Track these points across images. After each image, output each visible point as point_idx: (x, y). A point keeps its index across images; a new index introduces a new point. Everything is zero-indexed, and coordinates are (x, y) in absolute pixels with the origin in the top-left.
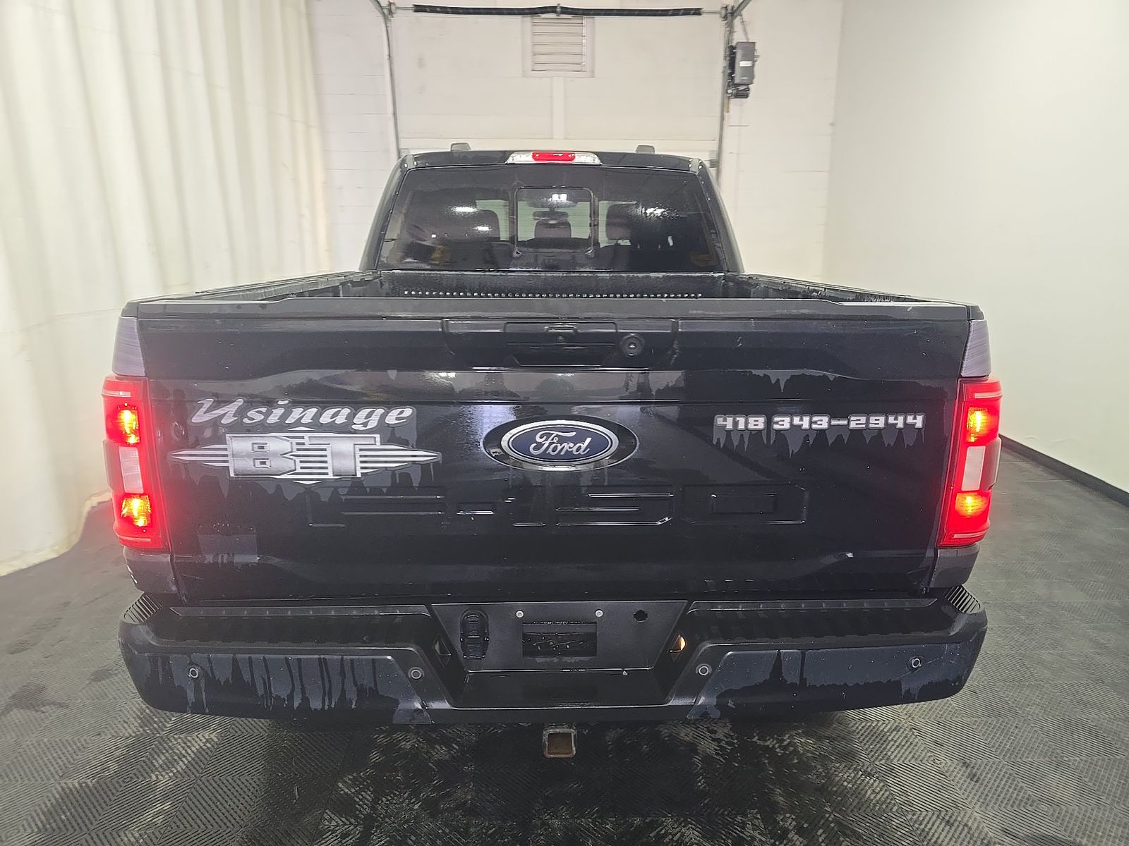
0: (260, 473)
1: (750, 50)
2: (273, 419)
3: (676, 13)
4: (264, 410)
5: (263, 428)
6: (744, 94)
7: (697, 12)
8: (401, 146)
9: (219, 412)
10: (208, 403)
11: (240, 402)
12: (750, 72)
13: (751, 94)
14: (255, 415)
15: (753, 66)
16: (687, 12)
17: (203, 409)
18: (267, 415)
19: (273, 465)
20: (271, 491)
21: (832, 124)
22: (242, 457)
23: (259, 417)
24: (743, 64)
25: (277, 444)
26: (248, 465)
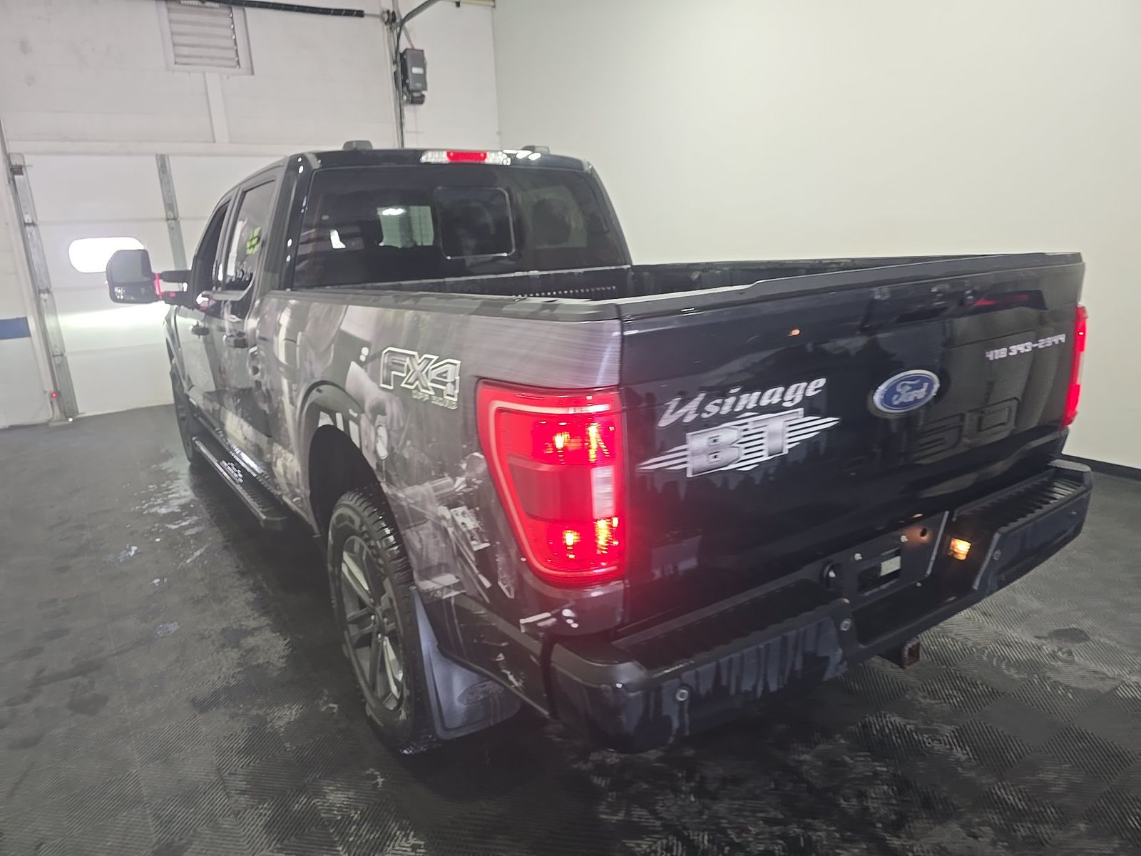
0: (713, 468)
1: (419, 57)
2: (726, 410)
3: (338, 12)
4: (719, 401)
5: (719, 420)
6: (420, 100)
7: (360, 14)
8: (9, 150)
9: (682, 411)
10: (674, 403)
11: (701, 396)
12: (422, 78)
13: (427, 100)
14: (712, 408)
15: (425, 72)
16: (349, 13)
17: (670, 411)
18: (721, 405)
19: (724, 456)
20: (719, 484)
21: (499, 133)
22: (699, 454)
23: (716, 409)
24: (416, 70)
25: (728, 433)
26: (703, 462)
